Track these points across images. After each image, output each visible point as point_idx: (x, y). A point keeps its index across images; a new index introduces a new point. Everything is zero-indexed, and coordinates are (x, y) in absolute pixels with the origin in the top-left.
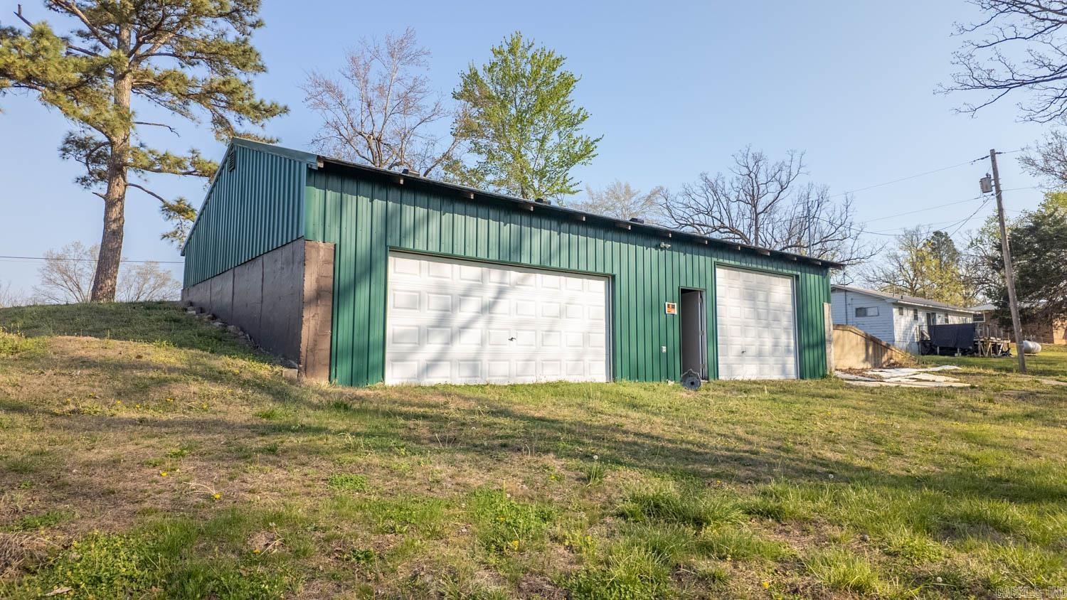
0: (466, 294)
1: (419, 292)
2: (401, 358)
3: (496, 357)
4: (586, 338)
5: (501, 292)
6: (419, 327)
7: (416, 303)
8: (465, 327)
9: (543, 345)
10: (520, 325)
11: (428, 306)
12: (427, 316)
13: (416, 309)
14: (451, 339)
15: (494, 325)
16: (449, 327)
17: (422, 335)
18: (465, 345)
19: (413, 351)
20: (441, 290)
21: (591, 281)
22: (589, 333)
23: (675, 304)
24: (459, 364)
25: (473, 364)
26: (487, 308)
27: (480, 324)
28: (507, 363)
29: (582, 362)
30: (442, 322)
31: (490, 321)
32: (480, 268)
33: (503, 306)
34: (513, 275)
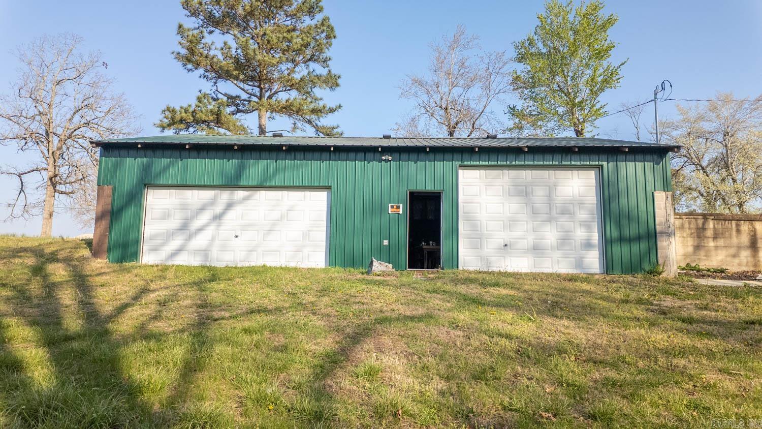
0: (203, 209)
1: (168, 209)
2: (155, 249)
3: (224, 248)
4: (306, 235)
5: (229, 206)
6: (167, 230)
7: (166, 216)
8: (200, 230)
9: (264, 241)
10: (245, 228)
11: (174, 217)
12: (174, 223)
13: (165, 219)
14: (190, 237)
15: (222, 228)
16: (188, 230)
17: (169, 235)
18: (200, 241)
19: (163, 245)
20: (184, 207)
21: (312, 193)
22: (309, 231)
23: (401, 205)
24: (194, 253)
25: (205, 252)
26: (218, 218)
27: (212, 228)
28: (233, 252)
29: (301, 253)
30: (184, 227)
31: (219, 225)
32: (214, 191)
33: (231, 215)
34: (240, 194)
